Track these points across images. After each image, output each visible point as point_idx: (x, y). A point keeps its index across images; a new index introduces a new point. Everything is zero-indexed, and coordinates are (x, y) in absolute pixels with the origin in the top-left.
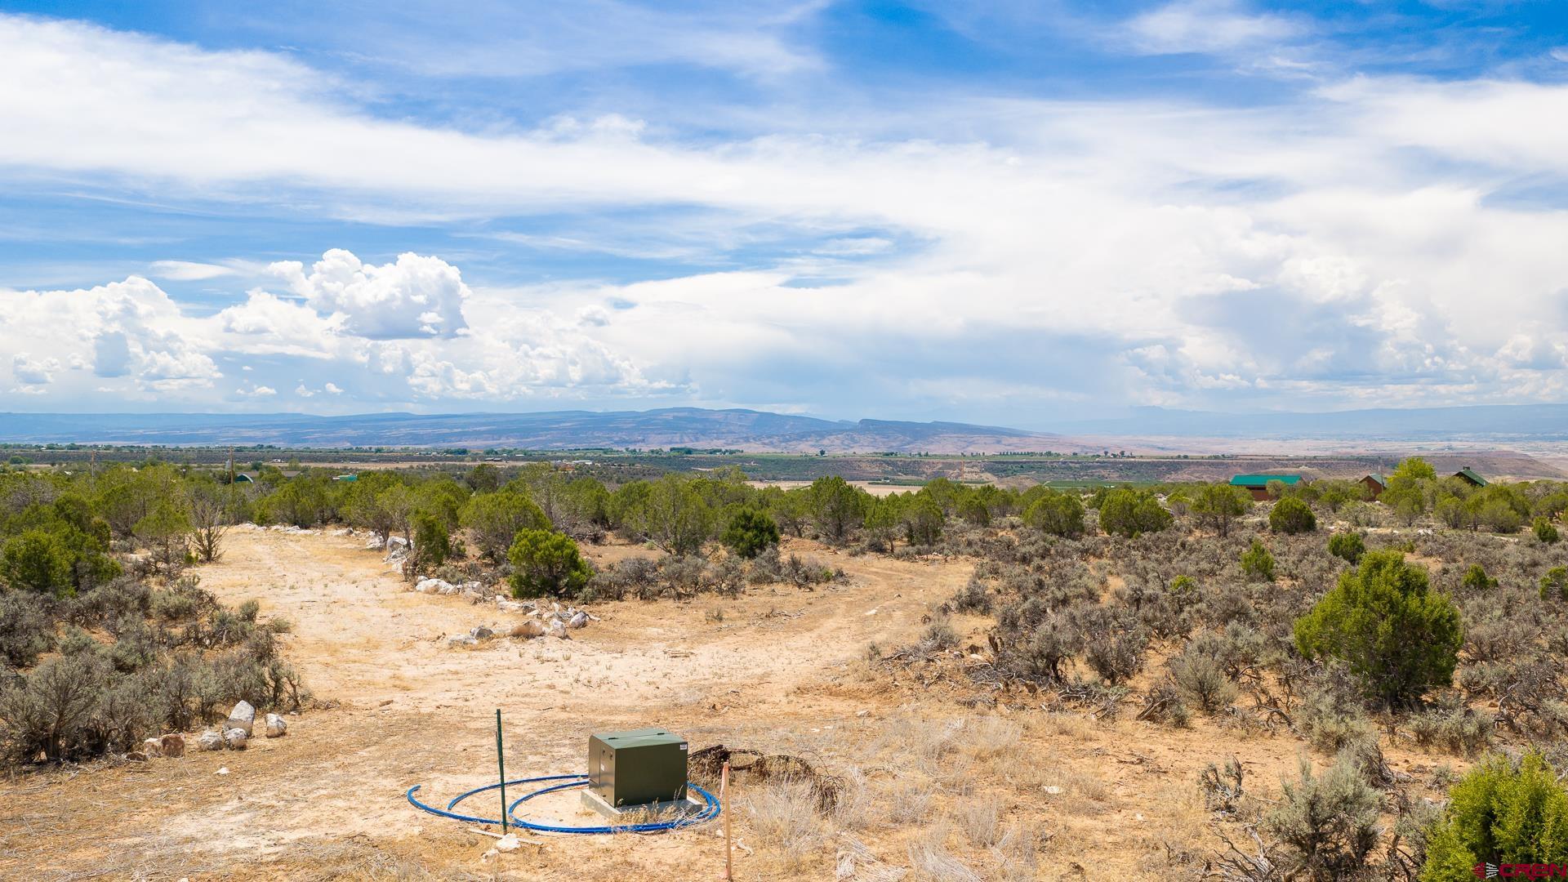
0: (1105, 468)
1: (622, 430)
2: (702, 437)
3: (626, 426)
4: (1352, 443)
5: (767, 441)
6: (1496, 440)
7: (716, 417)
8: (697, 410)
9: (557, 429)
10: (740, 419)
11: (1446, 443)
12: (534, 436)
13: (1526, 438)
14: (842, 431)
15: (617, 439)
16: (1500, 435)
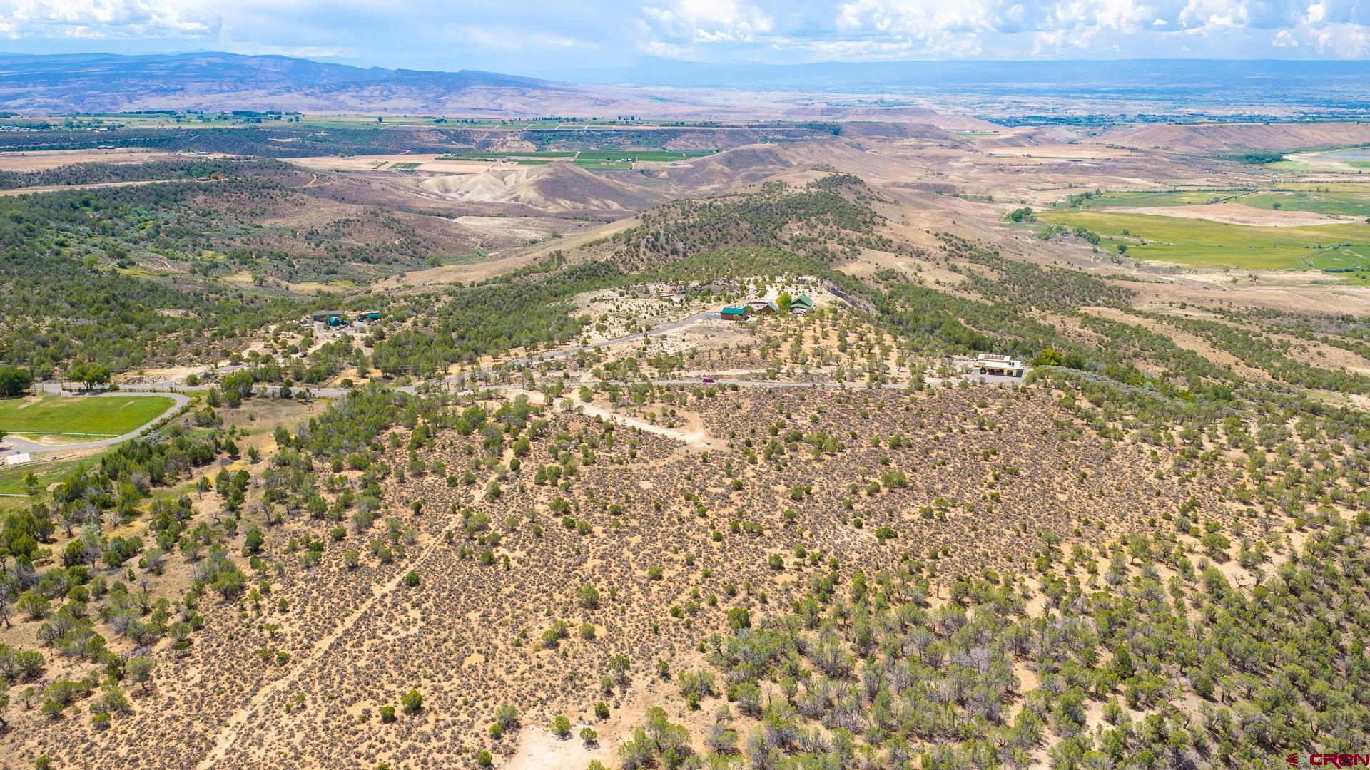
0: (620, 136)
1: (159, 77)
2: (242, 86)
3: (161, 73)
4: (810, 95)
5: (308, 92)
6: (917, 93)
7: (249, 63)
8: (230, 55)
9: (86, 75)
10: (275, 66)
11: (879, 96)
12: (64, 83)
13: (939, 91)
14: (380, 82)
15: (154, 87)
16: (920, 88)
